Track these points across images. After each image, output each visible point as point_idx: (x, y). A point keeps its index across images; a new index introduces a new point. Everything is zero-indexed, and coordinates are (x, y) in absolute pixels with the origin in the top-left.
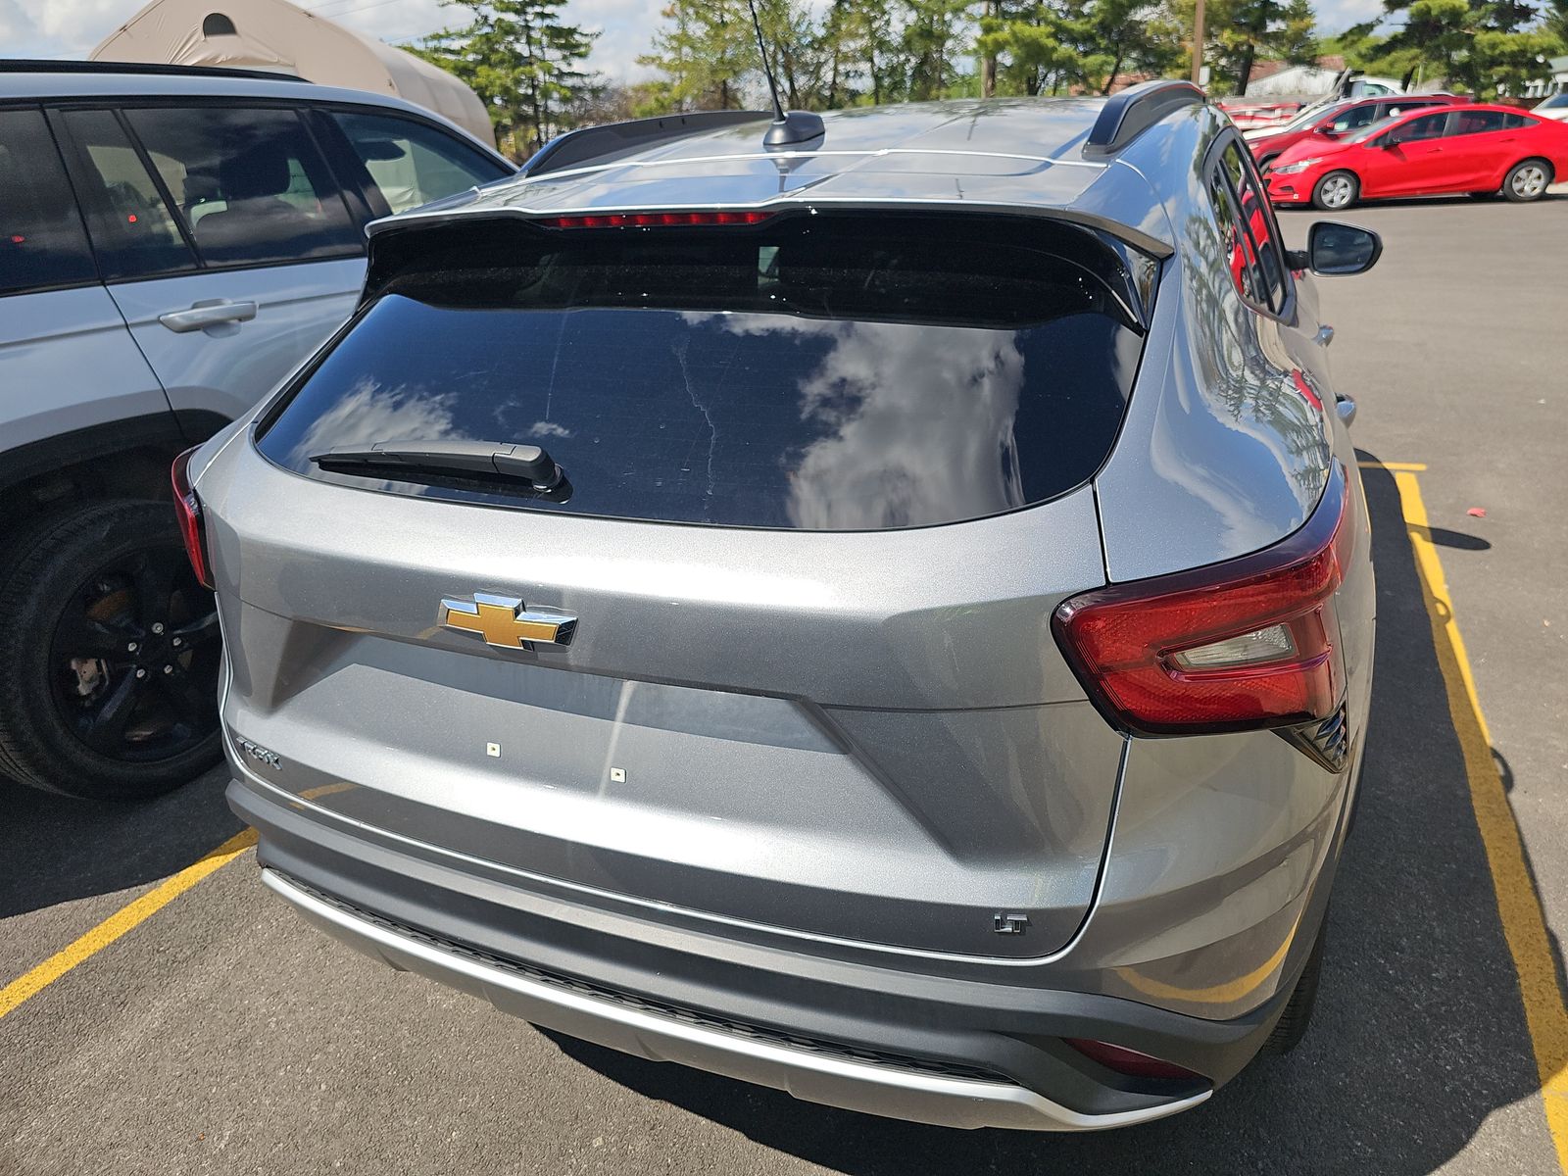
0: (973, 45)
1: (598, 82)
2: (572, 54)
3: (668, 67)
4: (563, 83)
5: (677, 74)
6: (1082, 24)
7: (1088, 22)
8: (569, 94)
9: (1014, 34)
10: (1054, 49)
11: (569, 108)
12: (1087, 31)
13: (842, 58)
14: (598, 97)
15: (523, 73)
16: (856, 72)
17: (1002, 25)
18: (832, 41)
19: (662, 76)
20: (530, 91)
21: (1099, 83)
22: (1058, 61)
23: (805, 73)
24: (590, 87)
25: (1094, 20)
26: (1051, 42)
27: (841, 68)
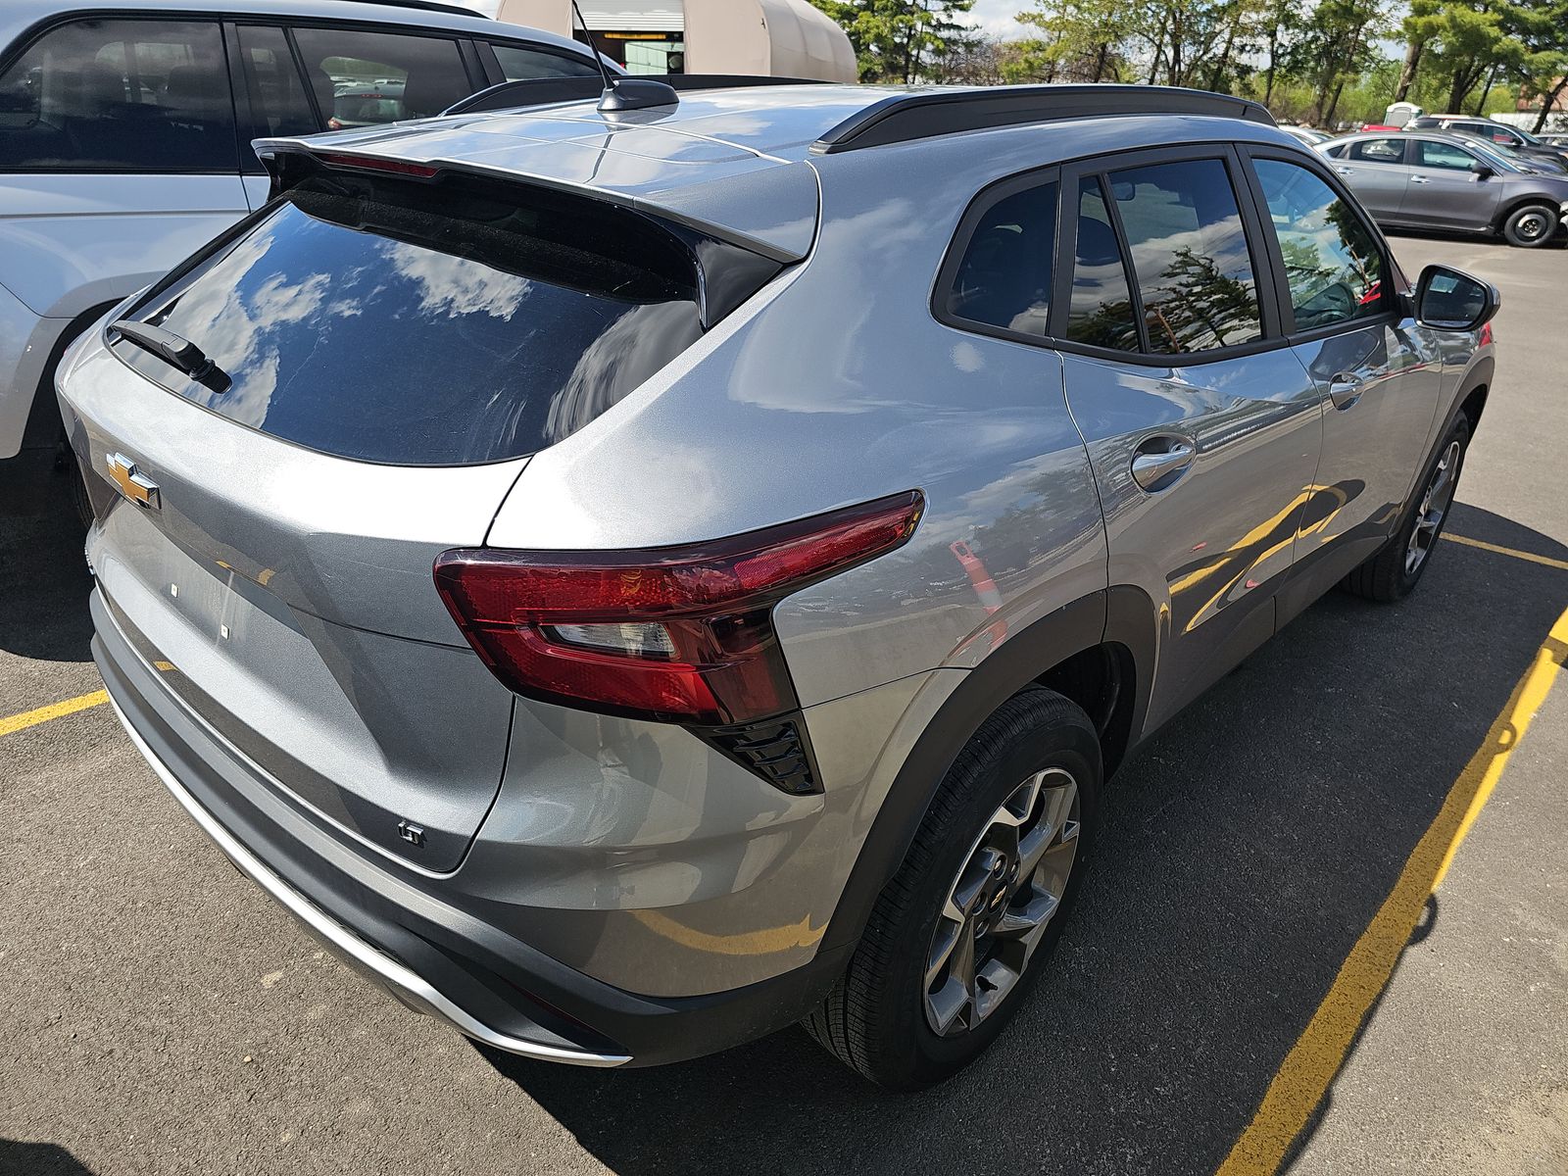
0: (1398, 27)
1: (974, 36)
2: (955, 6)
3: (1048, 26)
4: (939, 34)
5: (1056, 34)
6: (1540, 13)
7: (1547, 13)
8: (942, 46)
9: (1452, 19)
10: (1497, 40)
11: (940, 60)
12: (1544, 22)
13: (1239, 29)
14: (971, 52)
15: (902, 21)
16: (1254, 45)
17: (1439, 6)
18: (1232, 11)
19: (1039, 34)
20: (905, 40)
21: (1546, 84)
22: (1498, 53)
23: (1194, 44)
24: (965, 41)
25: (1557, 11)
26: (1494, 32)
27: (1237, 41)
